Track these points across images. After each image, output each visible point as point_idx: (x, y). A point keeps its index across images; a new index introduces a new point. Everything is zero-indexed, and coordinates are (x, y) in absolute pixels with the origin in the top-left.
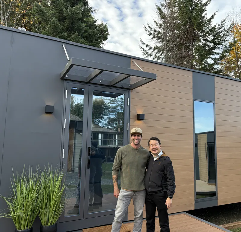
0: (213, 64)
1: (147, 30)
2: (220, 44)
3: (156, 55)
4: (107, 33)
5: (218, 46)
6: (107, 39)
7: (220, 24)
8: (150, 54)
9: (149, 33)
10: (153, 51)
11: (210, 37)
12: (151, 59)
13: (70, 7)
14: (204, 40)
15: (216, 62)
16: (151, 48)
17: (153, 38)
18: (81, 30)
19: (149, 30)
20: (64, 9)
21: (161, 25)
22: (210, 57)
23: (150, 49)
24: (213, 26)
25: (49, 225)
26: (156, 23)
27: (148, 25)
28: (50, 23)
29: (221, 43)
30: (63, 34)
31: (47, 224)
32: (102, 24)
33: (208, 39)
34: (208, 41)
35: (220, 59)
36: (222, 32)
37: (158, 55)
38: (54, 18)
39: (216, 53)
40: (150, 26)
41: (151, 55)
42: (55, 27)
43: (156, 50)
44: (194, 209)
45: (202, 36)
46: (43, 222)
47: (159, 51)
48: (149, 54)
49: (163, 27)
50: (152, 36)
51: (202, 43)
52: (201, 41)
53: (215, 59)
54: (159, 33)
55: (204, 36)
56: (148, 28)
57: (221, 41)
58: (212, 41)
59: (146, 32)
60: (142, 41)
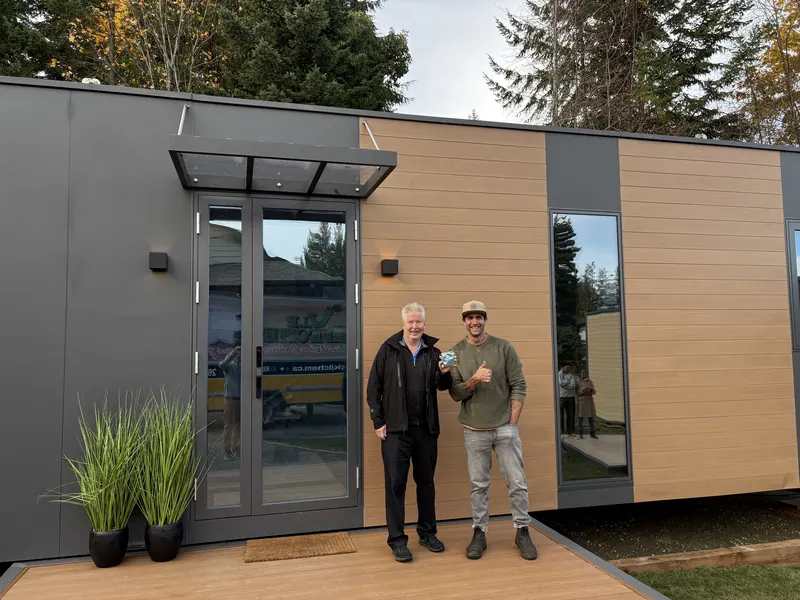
0: (704, 100)
1: (506, 31)
2: (725, 36)
3: (533, 97)
4: (405, 55)
5: (719, 43)
6: (406, 73)
8: (518, 95)
9: (512, 39)
10: (526, 86)
11: (694, 22)
12: (519, 108)
13: (299, 7)
14: (675, 32)
15: (712, 93)
16: (519, 79)
17: (523, 51)
18: (329, 58)
19: (513, 29)
20: (287, 14)
21: (547, 10)
22: (696, 81)
23: (516, 82)
25: (161, 523)
27: (510, 16)
28: (254, 52)
29: (729, 33)
30: (286, 76)
31: (158, 523)
32: (392, 35)
33: (687, 26)
34: (687, 33)
35: (726, 79)
37: (540, 95)
38: (261, 41)
39: (712, 66)
40: (516, 19)
41: (518, 99)
42: (267, 61)
43: (535, 83)
44: (556, 507)
45: (669, 22)
46: (150, 517)
47: (542, 85)
48: (514, 95)
50: (521, 47)
51: (670, 40)
52: (664, 38)
53: (710, 83)
54: (541, 33)
55: (676, 20)
56: (508, 25)
57: (726, 26)
58: (700, 33)
59: (503, 38)
60: (495, 64)
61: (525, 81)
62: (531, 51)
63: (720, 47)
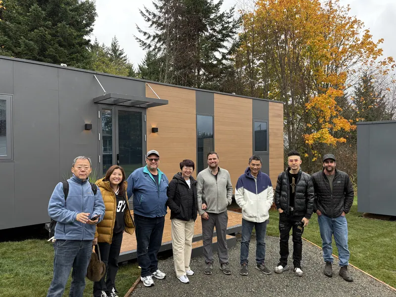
0: (222, 59)
1: (144, 15)
2: (230, 36)
3: (155, 46)
4: (93, 12)
5: (227, 38)
7: (229, 12)
8: (149, 44)
9: (147, 19)
10: (152, 40)
11: (218, 27)
14: (211, 30)
15: (224, 57)
16: (150, 37)
17: (151, 25)
19: (147, 14)
21: (161, 8)
22: (218, 51)
23: (148, 38)
24: (221, 12)
26: (156, 6)
27: (145, 8)
32: (88, 2)
33: (216, 28)
34: (215, 31)
35: (230, 53)
36: (231, 22)
37: (158, 45)
38: (36, 5)
39: (224, 46)
40: (148, 10)
41: (150, 46)
43: (156, 40)
47: (159, 41)
48: (147, 44)
49: (163, 10)
50: (150, 23)
51: (209, 32)
52: (207, 31)
53: (223, 53)
54: (159, 17)
55: (211, 24)
56: (145, 12)
57: (230, 32)
58: (220, 32)
59: (143, 18)
60: (139, 28)
61: (152, 38)
62: (154, 25)
63: (227, 40)
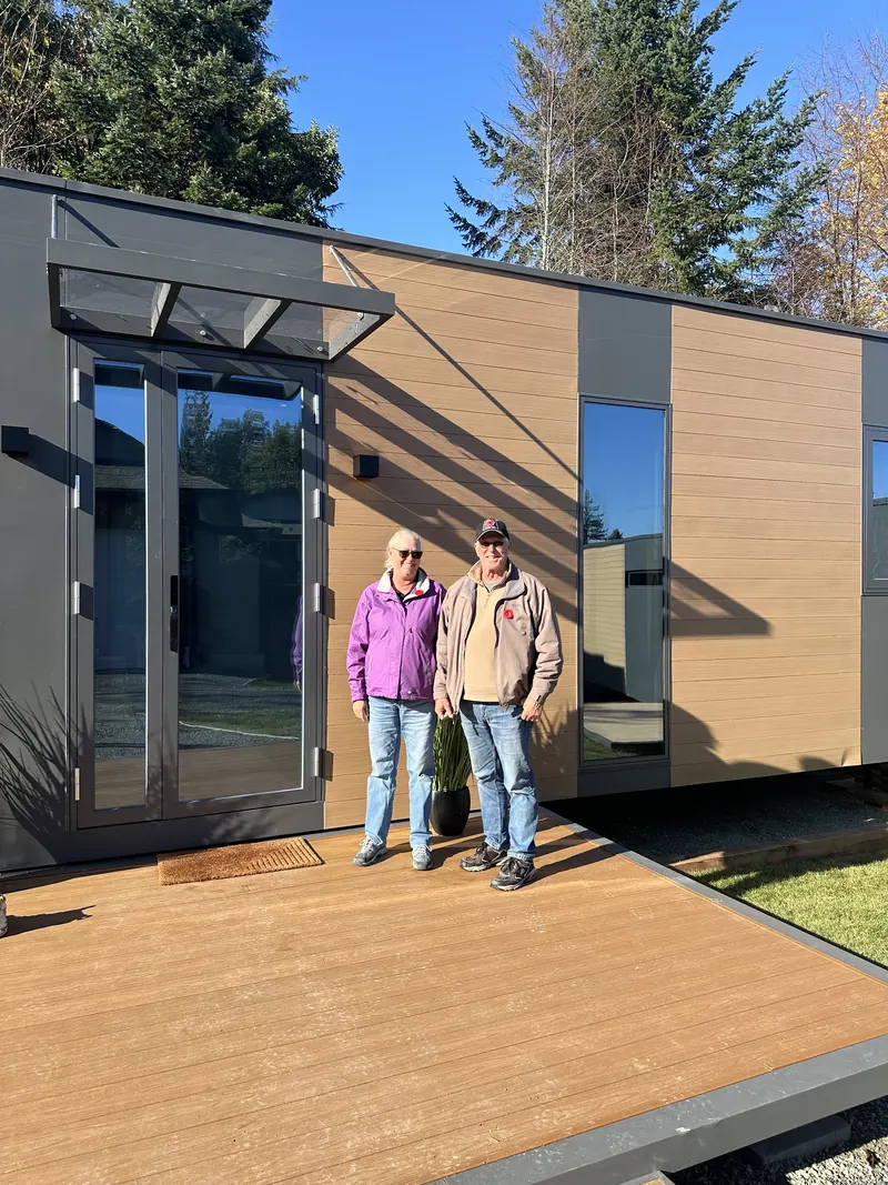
0: (735, 267)
1: (480, 145)
2: (766, 181)
3: (515, 243)
4: (333, 164)
5: (757, 191)
6: (334, 190)
7: (765, 99)
8: (493, 239)
9: (488, 156)
10: (505, 227)
11: (728, 159)
12: (495, 257)
14: (701, 171)
15: (747, 260)
17: (503, 177)
18: (226, 155)
19: (490, 143)
20: (161, 80)
22: (726, 241)
23: (491, 222)
24: (738, 109)
27: (486, 124)
28: (109, 135)
29: (771, 177)
32: (314, 132)
34: (717, 173)
35: (766, 243)
36: (771, 131)
37: (525, 241)
38: (121, 117)
39: (747, 221)
40: (495, 128)
41: (494, 244)
43: (518, 224)
45: (695, 157)
48: (488, 239)
50: (500, 169)
53: (743, 244)
56: (484, 138)
59: (477, 154)
60: (463, 191)
61: (504, 219)
62: (513, 178)
63: (759, 195)
